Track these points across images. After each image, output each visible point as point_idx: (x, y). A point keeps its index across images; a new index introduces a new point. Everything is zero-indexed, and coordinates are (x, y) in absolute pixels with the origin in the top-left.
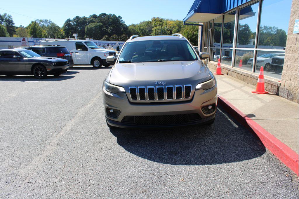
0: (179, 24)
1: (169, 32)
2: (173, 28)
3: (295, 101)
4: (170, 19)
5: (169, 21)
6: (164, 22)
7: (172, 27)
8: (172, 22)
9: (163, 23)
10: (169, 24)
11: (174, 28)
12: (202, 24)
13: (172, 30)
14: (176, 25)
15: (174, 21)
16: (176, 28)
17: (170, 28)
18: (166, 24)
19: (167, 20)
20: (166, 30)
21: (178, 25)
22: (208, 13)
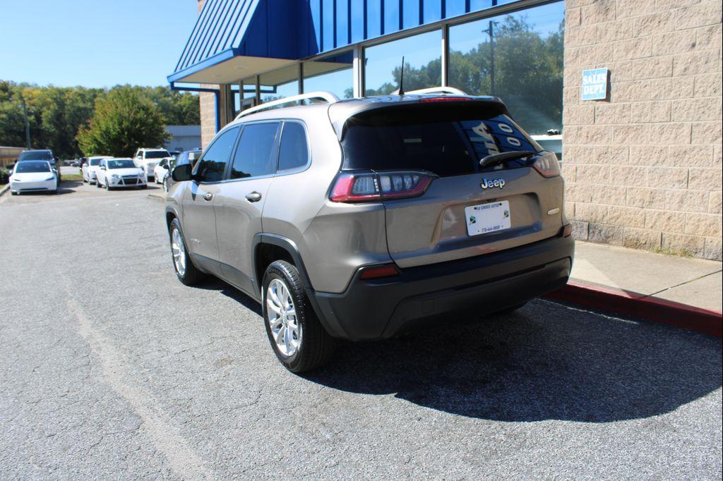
0: (58, 96)
1: (32, 118)
2: (43, 106)
3: (614, 243)
4: (31, 83)
5: (26, 90)
6: (14, 90)
7: (41, 104)
8: (39, 92)
9: (11, 94)
10: (30, 96)
11: (45, 109)
12: (216, 87)
13: (41, 113)
14: (49, 100)
15: (44, 90)
16: (52, 107)
17: (33, 107)
18: (21, 98)
19: (24, 86)
20: (22, 113)
21: (55, 99)
22: (267, 57)
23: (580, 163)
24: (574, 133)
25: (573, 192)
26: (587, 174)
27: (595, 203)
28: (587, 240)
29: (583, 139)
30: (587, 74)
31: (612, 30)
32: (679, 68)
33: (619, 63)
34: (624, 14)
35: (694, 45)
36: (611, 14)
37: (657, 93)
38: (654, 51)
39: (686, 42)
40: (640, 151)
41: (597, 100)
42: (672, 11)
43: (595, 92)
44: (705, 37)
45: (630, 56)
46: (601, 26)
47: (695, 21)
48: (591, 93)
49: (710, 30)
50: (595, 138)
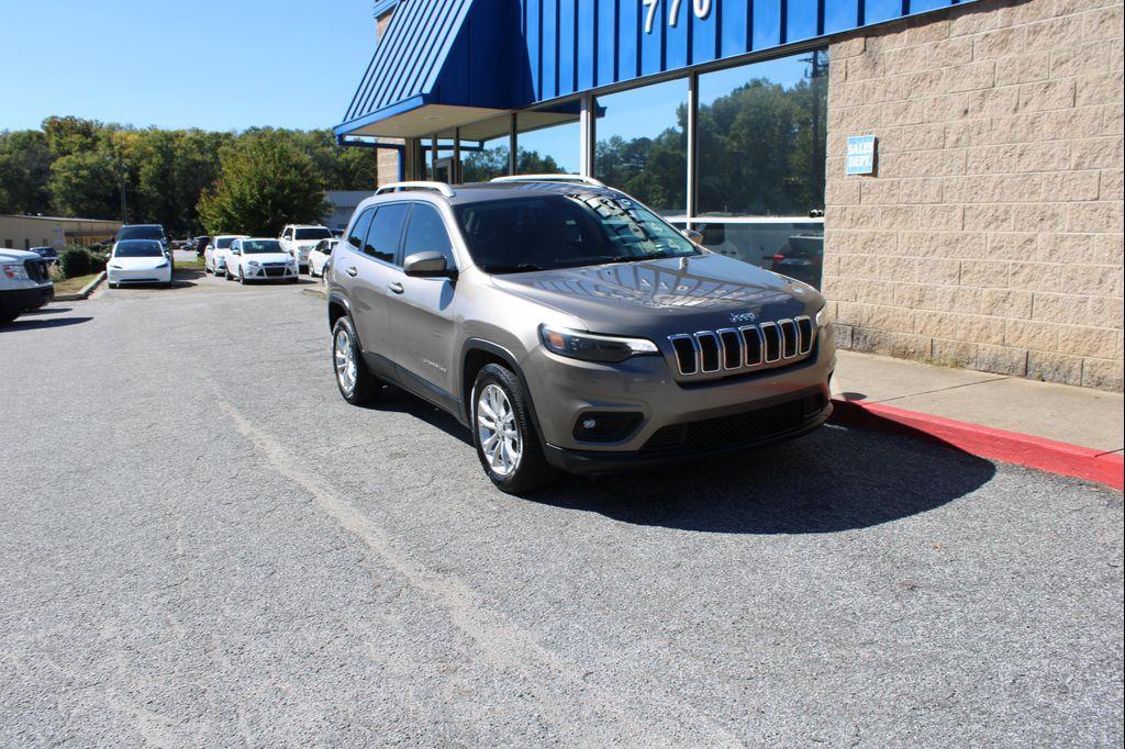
0: (165, 143)
1: (126, 175)
2: (139, 160)
3: (880, 351)
4: (123, 124)
5: (118, 134)
6: (100, 134)
7: (138, 155)
8: (136, 137)
9: (97, 139)
10: (123, 143)
11: (144, 162)
12: (401, 141)
13: (138, 169)
14: (151, 148)
15: (143, 134)
16: (154, 160)
17: (127, 161)
18: (111, 145)
19: (113, 128)
20: (111, 168)
21: (160, 148)
23: (844, 253)
24: (838, 214)
25: (836, 288)
26: (852, 266)
27: (860, 302)
28: (851, 349)
29: (847, 223)
30: (853, 142)
31: (881, 88)
32: (952, 138)
33: (887, 130)
34: (893, 71)
35: (966, 112)
36: (879, 68)
37: (928, 167)
38: (926, 117)
39: (958, 107)
40: (910, 238)
41: (864, 175)
42: (944, 69)
43: (861, 164)
44: (977, 103)
45: (900, 121)
46: (869, 82)
47: (968, 83)
48: (857, 165)
49: (982, 95)
50: (861, 220)
